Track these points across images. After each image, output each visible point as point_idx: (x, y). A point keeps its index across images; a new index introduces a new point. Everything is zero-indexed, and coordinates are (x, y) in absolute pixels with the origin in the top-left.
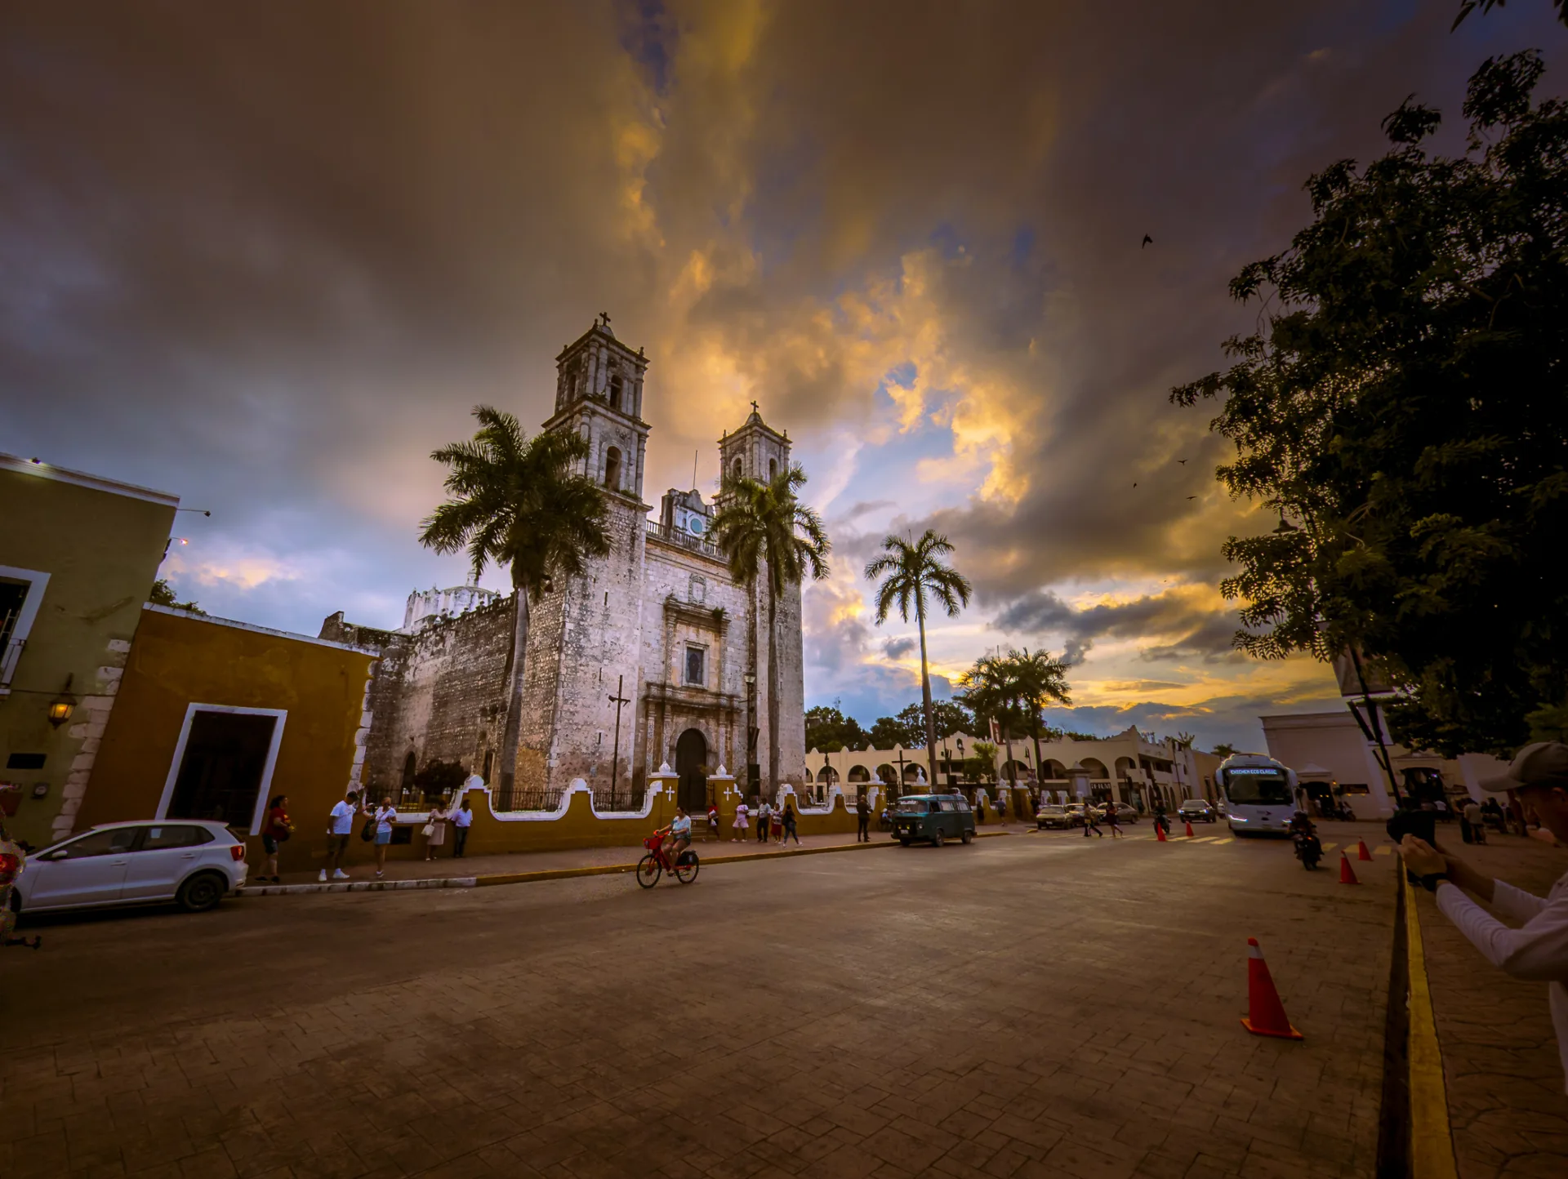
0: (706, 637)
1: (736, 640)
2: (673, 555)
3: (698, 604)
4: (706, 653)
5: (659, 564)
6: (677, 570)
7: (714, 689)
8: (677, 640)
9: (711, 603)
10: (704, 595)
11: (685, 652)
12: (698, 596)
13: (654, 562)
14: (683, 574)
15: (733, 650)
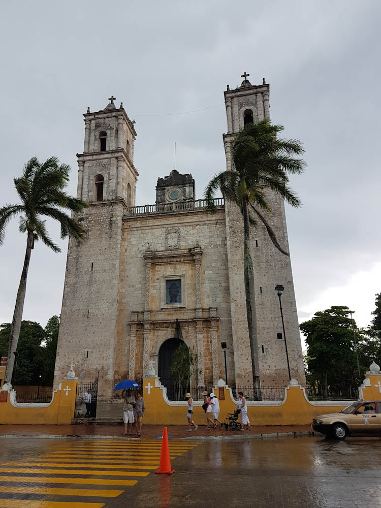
0: (182, 270)
1: (214, 264)
2: (151, 222)
3: (173, 248)
4: (182, 280)
5: (140, 232)
6: (154, 231)
7: (192, 306)
8: (157, 277)
9: (186, 244)
10: (179, 241)
11: (164, 284)
12: (172, 242)
13: (136, 232)
14: (159, 232)
15: (211, 272)
